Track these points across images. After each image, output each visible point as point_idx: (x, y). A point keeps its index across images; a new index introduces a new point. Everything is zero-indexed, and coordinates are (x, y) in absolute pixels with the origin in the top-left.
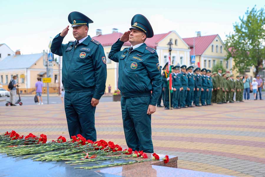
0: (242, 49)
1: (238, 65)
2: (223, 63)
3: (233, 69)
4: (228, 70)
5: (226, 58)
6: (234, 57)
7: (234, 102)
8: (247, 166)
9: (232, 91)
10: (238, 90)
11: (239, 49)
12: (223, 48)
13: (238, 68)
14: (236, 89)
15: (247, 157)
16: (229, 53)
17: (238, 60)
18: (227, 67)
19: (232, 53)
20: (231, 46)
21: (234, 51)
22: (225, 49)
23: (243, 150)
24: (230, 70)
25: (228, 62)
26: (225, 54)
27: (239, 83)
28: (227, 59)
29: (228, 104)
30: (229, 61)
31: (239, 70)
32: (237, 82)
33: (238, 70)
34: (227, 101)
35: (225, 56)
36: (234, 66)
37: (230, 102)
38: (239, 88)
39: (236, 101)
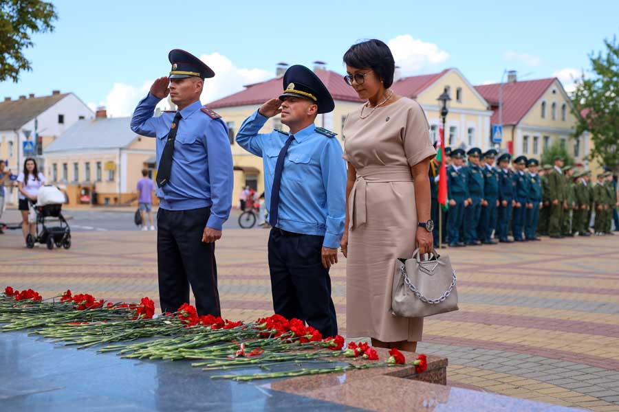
0: (611, 113)
1: (602, 149)
2: (567, 143)
3: (590, 158)
4: (578, 160)
5: (574, 131)
6: (592, 131)
7: (591, 233)
8: (611, 385)
9: (583, 210)
10: (600, 207)
11: (604, 113)
13: (602, 157)
14: (597, 205)
15: (613, 363)
16: (583, 121)
17: (603, 138)
18: (576, 153)
19: (589, 121)
20: (586, 105)
21: (594, 116)
22: (572, 112)
23: (606, 345)
24: (584, 159)
25: (578, 141)
26: (572, 122)
27: (603, 191)
28: (577, 135)
29: (577, 240)
30: (581, 138)
31: (606, 160)
32: (599, 187)
33: (601, 160)
34: (574, 231)
35: (572, 128)
36: (592, 150)
37: (581, 234)
38: (602, 202)
39: (595, 232)
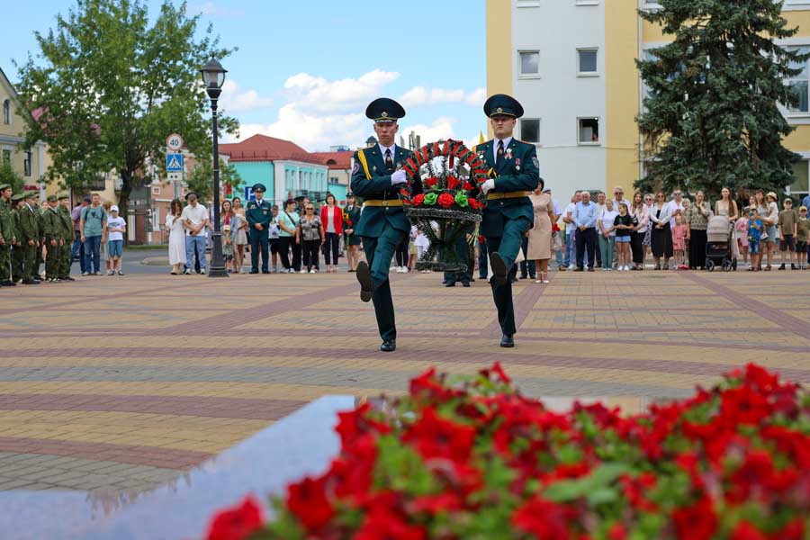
0: (74, 116)
1: (65, 166)
2: (12, 156)
3: (48, 179)
4: (30, 181)
5: (23, 140)
6: (49, 140)
9: (30, 246)
10: (54, 242)
11: (64, 116)
12: (12, 109)
13: (64, 176)
16: (35, 125)
17: (65, 150)
18: (28, 172)
19: (44, 126)
20: (39, 104)
21: (51, 120)
22: (18, 112)
24: (39, 182)
25: (30, 154)
26: (19, 127)
27: (58, 220)
28: (27, 146)
30: (33, 150)
31: (69, 180)
32: (51, 215)
33: (63, 181)
34: (16, 278)
35: (20, 135)
36: (49, 168)
37: (26, 282)
38: (55, 235)
39: (47, 277)
